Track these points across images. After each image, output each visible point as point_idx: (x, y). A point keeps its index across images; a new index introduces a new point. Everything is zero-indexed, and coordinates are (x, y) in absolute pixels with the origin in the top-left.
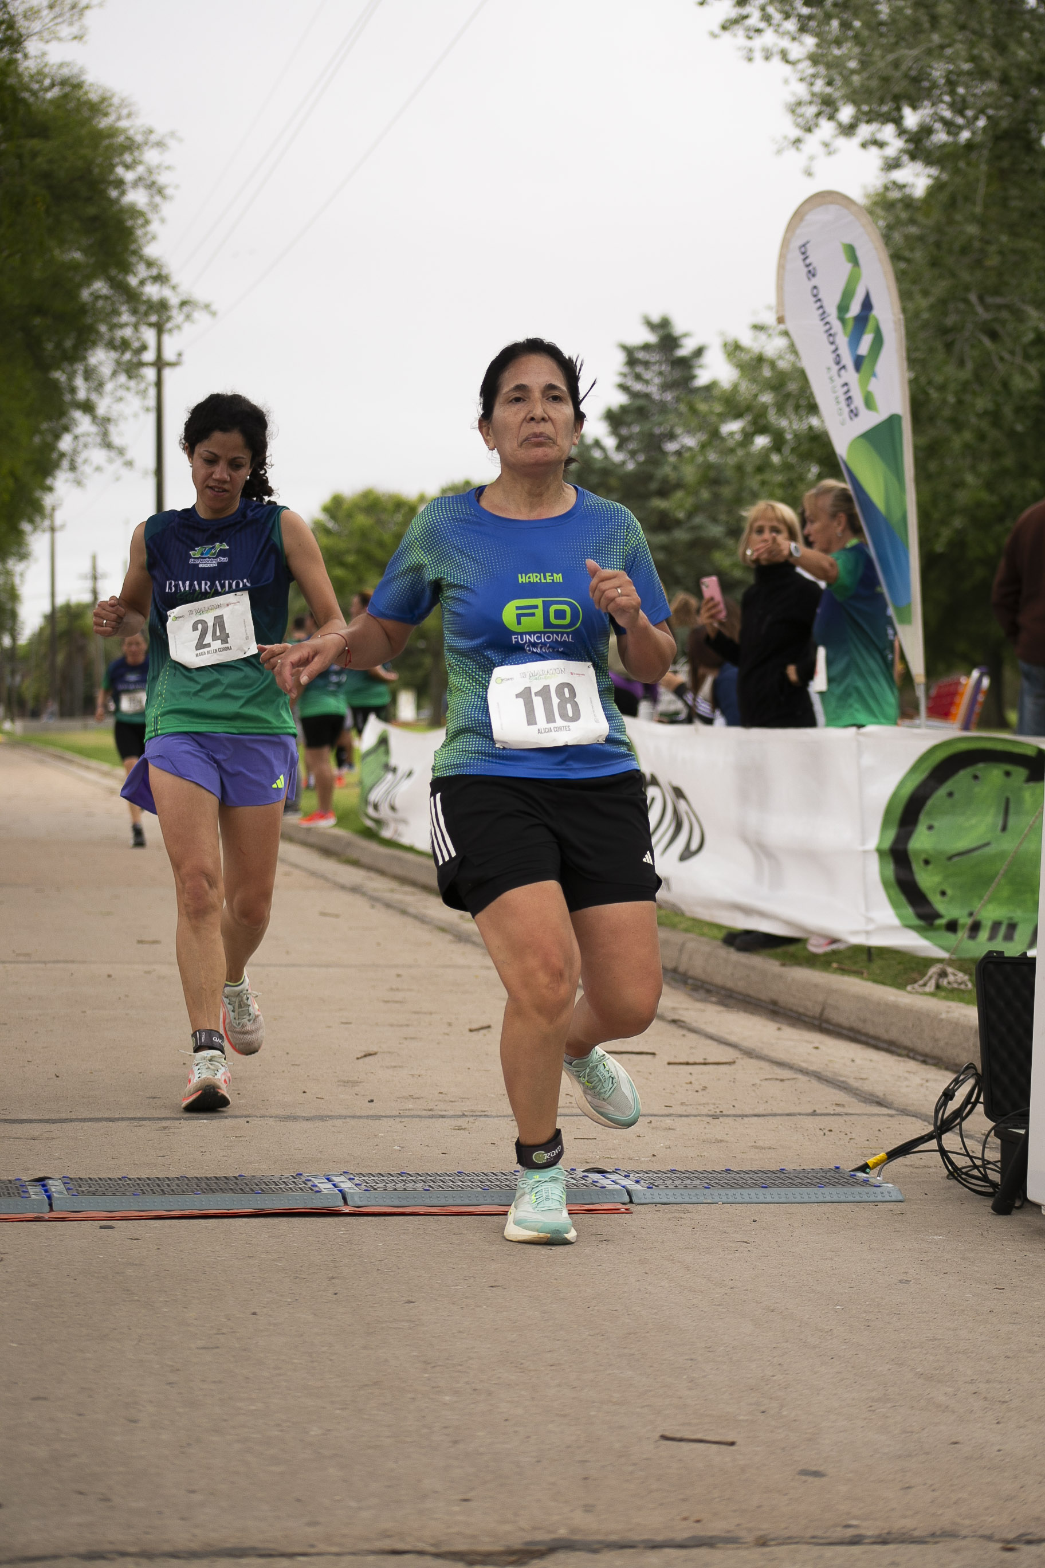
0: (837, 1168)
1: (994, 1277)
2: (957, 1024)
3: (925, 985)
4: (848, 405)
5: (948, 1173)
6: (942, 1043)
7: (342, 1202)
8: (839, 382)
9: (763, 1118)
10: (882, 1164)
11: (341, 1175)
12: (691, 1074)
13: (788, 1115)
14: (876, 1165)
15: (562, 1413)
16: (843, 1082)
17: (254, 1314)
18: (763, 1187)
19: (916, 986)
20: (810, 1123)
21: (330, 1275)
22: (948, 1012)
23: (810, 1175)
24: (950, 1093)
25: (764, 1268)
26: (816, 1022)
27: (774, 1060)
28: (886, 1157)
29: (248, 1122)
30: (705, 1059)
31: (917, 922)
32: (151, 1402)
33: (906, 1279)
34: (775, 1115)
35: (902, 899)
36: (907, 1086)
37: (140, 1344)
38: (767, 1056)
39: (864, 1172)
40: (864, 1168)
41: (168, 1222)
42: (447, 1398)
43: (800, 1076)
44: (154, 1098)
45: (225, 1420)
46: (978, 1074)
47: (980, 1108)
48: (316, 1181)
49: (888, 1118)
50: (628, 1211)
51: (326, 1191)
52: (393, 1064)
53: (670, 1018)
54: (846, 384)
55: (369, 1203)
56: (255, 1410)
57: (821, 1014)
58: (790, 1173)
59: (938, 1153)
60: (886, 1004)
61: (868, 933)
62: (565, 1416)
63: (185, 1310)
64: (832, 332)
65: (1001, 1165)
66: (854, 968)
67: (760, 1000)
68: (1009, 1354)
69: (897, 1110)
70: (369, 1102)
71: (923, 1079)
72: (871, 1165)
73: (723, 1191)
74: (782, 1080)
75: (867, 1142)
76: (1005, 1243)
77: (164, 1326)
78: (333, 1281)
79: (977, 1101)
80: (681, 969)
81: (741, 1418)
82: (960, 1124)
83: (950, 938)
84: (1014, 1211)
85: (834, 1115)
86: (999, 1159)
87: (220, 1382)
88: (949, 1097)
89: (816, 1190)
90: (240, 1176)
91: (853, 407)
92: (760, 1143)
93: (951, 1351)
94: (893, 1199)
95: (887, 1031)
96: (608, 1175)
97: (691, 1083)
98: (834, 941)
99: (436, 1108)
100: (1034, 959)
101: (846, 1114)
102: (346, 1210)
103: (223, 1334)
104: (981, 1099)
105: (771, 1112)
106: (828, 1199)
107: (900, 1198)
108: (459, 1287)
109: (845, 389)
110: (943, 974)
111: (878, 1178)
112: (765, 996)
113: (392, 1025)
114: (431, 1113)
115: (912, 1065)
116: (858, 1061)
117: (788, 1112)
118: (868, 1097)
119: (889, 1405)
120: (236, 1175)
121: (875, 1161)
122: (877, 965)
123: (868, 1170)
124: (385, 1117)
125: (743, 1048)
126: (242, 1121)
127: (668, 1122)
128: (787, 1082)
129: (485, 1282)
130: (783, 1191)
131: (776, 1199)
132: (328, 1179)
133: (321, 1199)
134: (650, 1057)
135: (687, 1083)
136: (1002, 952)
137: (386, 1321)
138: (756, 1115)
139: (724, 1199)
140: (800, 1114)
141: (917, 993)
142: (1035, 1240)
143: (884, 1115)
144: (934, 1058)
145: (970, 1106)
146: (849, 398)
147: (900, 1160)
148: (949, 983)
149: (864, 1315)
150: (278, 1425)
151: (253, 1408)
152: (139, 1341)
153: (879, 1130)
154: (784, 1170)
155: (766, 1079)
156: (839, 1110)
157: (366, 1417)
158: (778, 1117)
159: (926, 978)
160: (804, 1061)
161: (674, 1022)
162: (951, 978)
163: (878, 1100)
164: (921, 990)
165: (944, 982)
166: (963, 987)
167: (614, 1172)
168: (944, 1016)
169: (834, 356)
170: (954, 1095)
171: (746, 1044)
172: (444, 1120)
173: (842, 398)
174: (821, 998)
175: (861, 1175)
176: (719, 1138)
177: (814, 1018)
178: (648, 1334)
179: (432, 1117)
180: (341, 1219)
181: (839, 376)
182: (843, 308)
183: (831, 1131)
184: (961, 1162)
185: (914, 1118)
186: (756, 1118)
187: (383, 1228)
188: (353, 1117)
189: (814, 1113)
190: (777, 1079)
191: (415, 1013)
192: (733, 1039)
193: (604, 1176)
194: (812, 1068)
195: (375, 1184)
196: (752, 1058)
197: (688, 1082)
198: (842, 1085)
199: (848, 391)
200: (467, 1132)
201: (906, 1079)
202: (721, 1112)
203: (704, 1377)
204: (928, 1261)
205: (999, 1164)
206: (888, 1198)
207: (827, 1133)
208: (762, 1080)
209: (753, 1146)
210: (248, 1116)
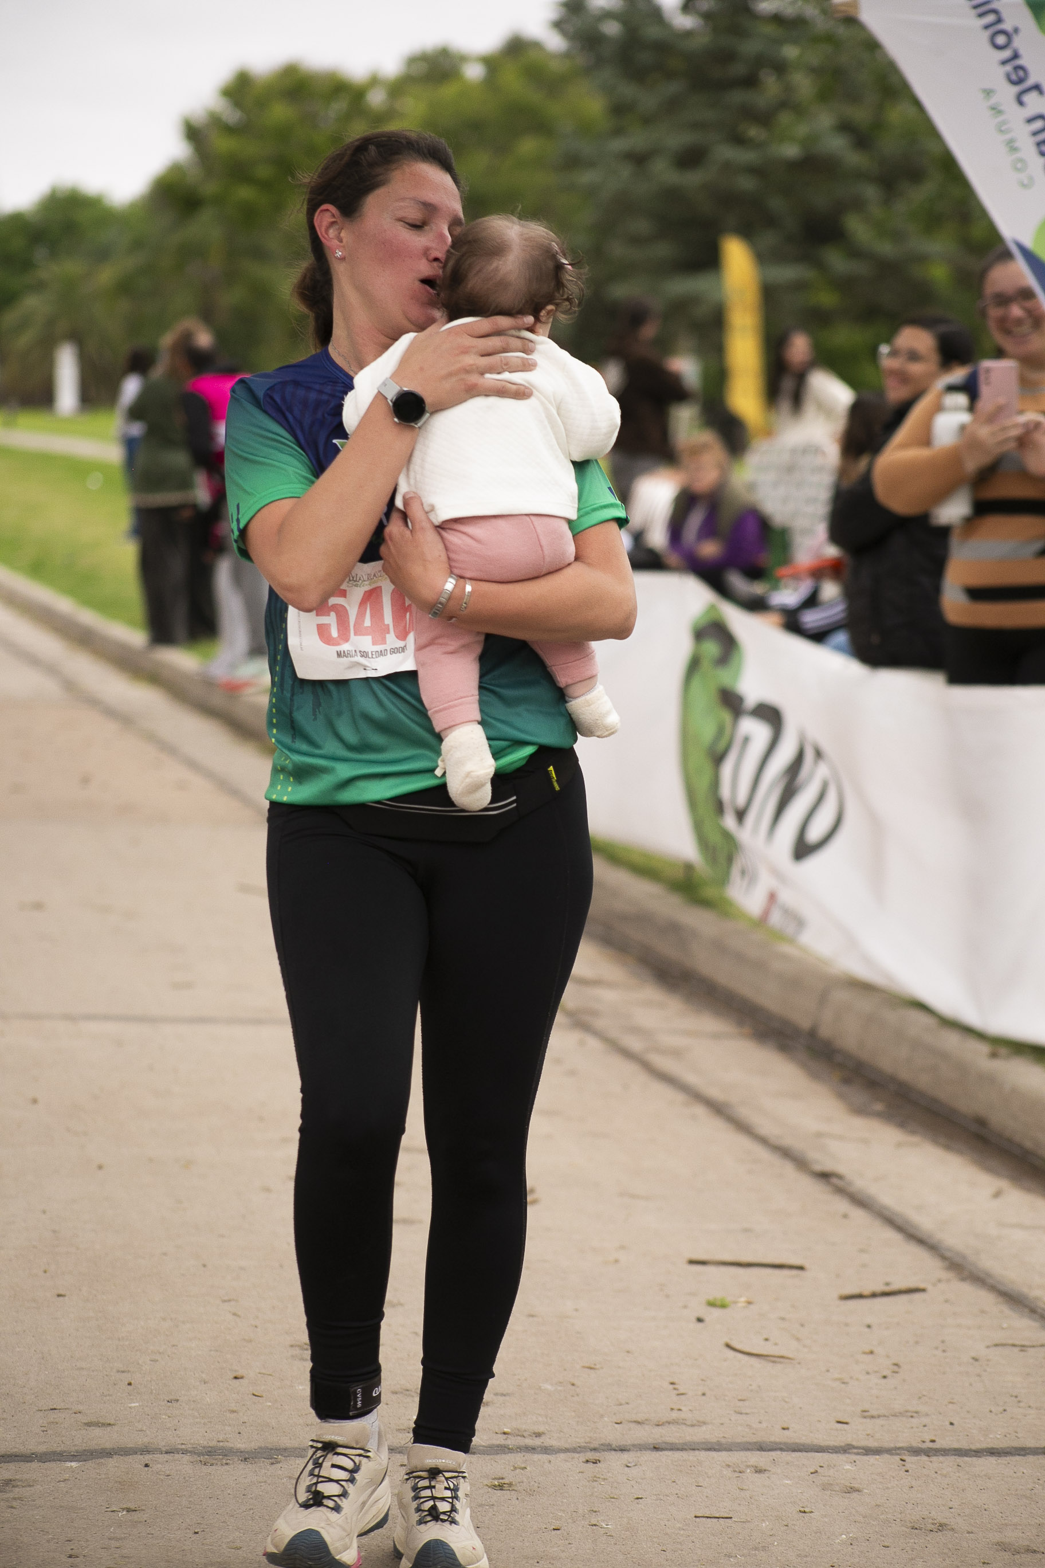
12: (869, 1326)
27: (1002, 1288)
29: (146, 1466)
30: (887, 1284)
34: (1022, 1451)
38: (989, 1275)
53: (818, 1168)
74: (1023, 1348)
80: (825, 1031)
97: (872, 1352)
125: (948, 1254)
126: (135, 1462)
127: (845, 1467)
134: (794, 1272)
135: (864, 1353)
138: (993, 1452)
155: (998, 1345)
158: (1031, 1458)
161: (825, 1176)
171: (952, 1240)
176: (940, 1519)
186: (992, 1460)
190: (1014, 1345)
192: (925, 1223)
196: (963, 1279)
197: (867, 1349)
200: (515, 1495)
202: (933, 1441)
208: (988, 1347)
209: (998, 1544)
210: (145, 1450)
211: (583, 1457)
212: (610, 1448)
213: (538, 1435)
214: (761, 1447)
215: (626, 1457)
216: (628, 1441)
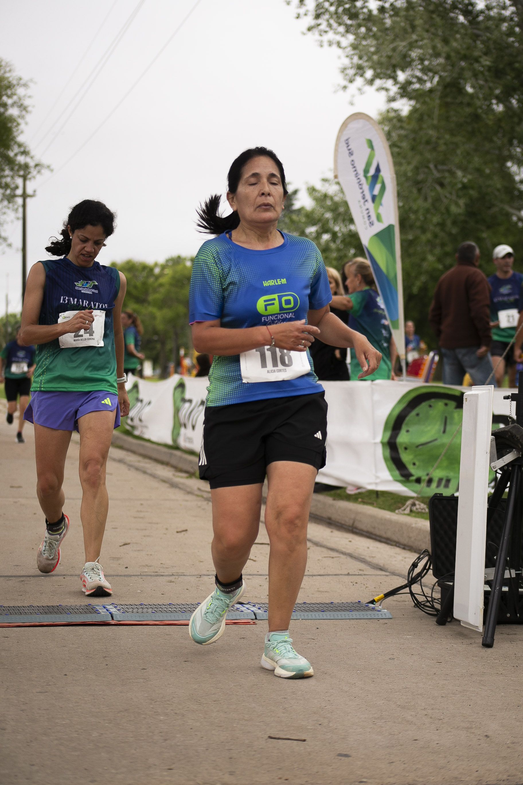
0: (359, 602)
1: (436, 656)
2: (420, 530)
3: (405, 510)
4: (369, 220)
5: (414, 604)
6: (413, 539)
7: (110, 618)
8: (364, 208)
9: (322, 576)
10: (382, 600)
11: (111, 605)
13: (335, 575)
14: (379, 600)
15: (219, 725)
16: (363, 559)
17: (66, 675)
18: (322, 611)
19: (400, 510)
20: (346, 579)
21: (104, 656)
22: (416, 523)
23: (346, 605)
24: (416, 564)
25: (322, 652)
26: (351, 528)
27: (329, 547)
28: (384, 596)
29: (64, 578)
31: (401, 478)
32: (13, 720)
33: (392, 657)
34: (329, 575)
35: (394, 467)
36: (396, 561)
37: (8, 690)
38: (326, 545)
39: (373, 604)
40: (373, 602)
41: (23, 628)
42: (162, 717)
43: (341, 556)
44: (17, 566)
45: (50, 729)
46: (430, 555)
47: (431, 572)
48: (98, 608)
49: (385, 577)
50: (254, 623)
51: (103, 613)
52: (138, 549)
54: (368, 209)
55: (125, 619)
56: (65, 724)
57: (353, 524)
58: (335, 604)
59: (410, 594)
60: (385, 520)
61: (376, 484)
62: (221, 726)
63: (30, 673)
64: (361, 183)
65: (441, 600)
66: (370, 501)
67: (322, 517)
68: (444, 695)
69: (390, 573)
70: (125, 568)
71: (403, 557)
72: (376, 600)
73: (302, 613)
74: (333, 558)
75: (375, 589)
76: (442, 639)
77: (20, 681)
78: (106, 658)
79: (429, 568)
81: (309, 727)
82: (420, 580)
83: (417, 487)
84: (447, 624)
85: (358, 575)
86: (440, 597)
87: (48, 709)
88: (415, 566)
89: (348, 613)
90: (59, 605)
91: (371, 221)
92: (321, 589)
93: (414, 694)
94: (387, 617)
95: (386, 533)
96: (245, 605)
98: (359, 488)
99: (158, 571)
100: (457, 497)
101: (365, 575)
102: (113, 622)
103: (50, 685)
104: (431, 568)
105: (326, 573)
106: (355, 617)
107: (391, 617)
108: (169, 662)
109: (367, 211)
110: (414, 505)
111: (380, 607)
112: (325, 515)
113: (138, 529)
114: (156, 574)
115: (398, 550)
116: (371, 548)
117: (335, 573)
118: (375, 566)
119: (383, 721)
120: (58, 605)
121: (378, 598)
122: (381, 500)
123: (375, 603)
124: (134, 575)
125: (314, 541)
126: (61, 578)
128: (335, 559)
129: (182, 659)
130: (332, 613)
131: (329, 618)
132: (104, 607)
133: (100, 617)
136: (442, 494)
137: (132, 679)
138: (319, 575)
139: (303, 617)
140: (341, 575)
141: (401, 514)
142: (457, 638)
143: (383, 575)
144: (409, 546)
145: (425, 571)
146: (369, 216)
147: (391, 598)
148: (417, 509)
149: (371, 676)
150: (76, 731)
151: (64, 722)
152: (7, 689)
153: (381, 583)
154: (333, 603)
155: (325, 557)
156: (361, 572)
157: (121, 727)
158: (330, 576)
159: (405, 506)
160: (344, 548)
162: (418, 506)
163: (380, 567)
164: (402, 512)
165: (414, 509)
166: (423, 511)
167: (248, 603)
168: (414, 525)
169: (361, 195)
170: (417, 565)
171: (316, 539)
172: (163, 577)
173: (366, 216)
174: (353, 516)
175: (371, 605)
177: (349, 526)
178: (263, 686)
179: (157, 576)
180: (110, 627)
181: (364, 205)
182: (366, 171)
183: (356, 583)
184: (421, 599)
185: (398, 577)
186: (319, 577)
187: (131, 632)
188: (117, 576)
189: (348, 574)
190: (330, 557)
191: (150, 523)
193: (242, 606)
194: (348, 551)
195: (127, 609)
196: (318, 546)
198: (363, 560)
199: (368, 213)
200: (174, 583)
201: (395, 557)
203: (291, 707)
204: (404, 649)
205: (440, 600)
206: (384, 617)
207: (355, 584)
208: (322, 557)
209: (317, 591)
210: (65, 575)
211: (196, 577)
212: (204, 575)
213: (183, 573)
214: (250, 575)
215: (209, 577)
216: (210, 574)
